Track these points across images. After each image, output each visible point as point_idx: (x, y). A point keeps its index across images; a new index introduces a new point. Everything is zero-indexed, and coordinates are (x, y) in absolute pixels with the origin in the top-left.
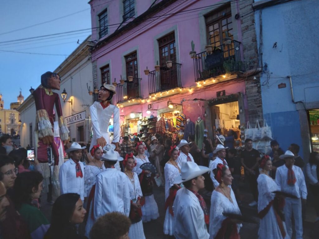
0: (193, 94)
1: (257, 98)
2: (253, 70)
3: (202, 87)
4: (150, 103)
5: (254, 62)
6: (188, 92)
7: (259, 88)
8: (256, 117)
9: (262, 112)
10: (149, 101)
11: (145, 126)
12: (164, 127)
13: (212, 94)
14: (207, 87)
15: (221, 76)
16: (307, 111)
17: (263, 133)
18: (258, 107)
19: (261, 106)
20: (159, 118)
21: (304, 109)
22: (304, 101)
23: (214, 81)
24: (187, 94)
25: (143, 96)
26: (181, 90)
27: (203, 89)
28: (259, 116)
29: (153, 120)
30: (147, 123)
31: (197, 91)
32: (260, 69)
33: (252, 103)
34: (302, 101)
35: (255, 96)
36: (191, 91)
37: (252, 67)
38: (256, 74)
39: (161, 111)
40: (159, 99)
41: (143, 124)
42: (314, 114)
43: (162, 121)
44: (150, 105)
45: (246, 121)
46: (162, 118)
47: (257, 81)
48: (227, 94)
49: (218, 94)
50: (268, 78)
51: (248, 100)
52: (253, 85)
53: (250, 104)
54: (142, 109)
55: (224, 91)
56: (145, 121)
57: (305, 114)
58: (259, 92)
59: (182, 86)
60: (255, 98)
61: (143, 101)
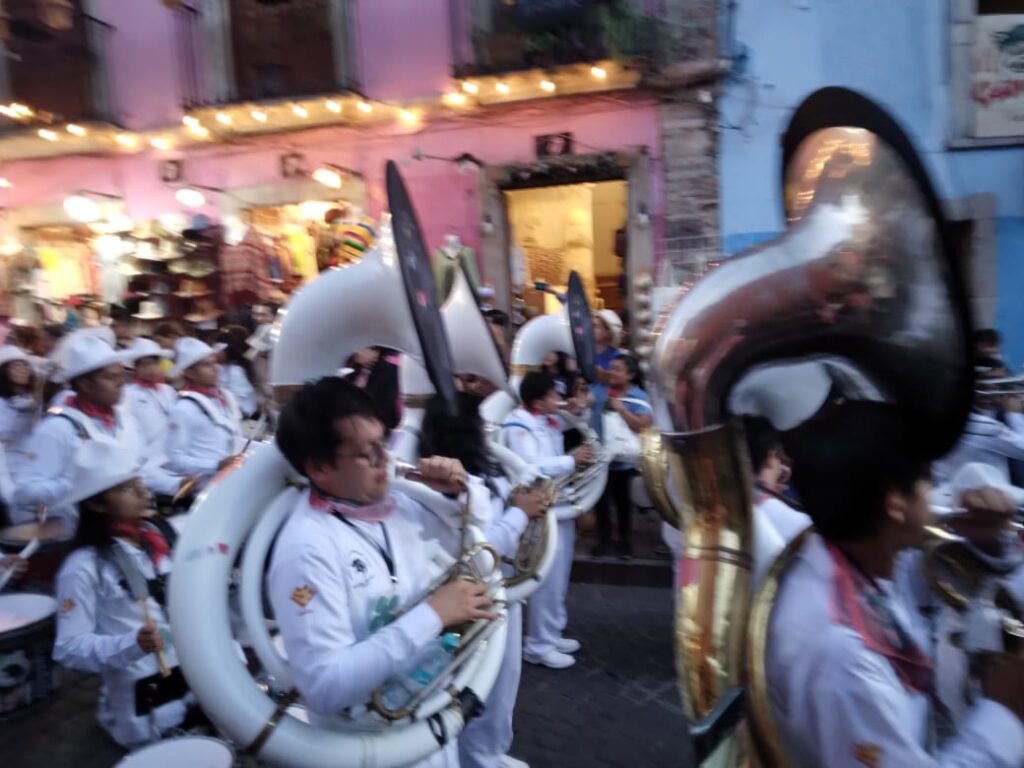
0: (419, 133)
1: (706, 177)
2: (702, 66)
3: (470, 108)
4: (177, 155)
5: (703, 33)
6: (390, 121)
7: (715, 136)
8: (695, 244)
9: (717, 227)
10: (164, 144)
11: (161, 266)
12: (261, 272)
13: (513, 144)
14: (488, 113)
18: (706, 207)
19: (713, 206)
20: (235, 232)
24: (388, 131)
25: (128, 115)
27: (473, 116)
28: (706, 242)
29: (203, 240)
30: (168, 251)
31: (439, 119)
32: (724, 64)
33: (684, 193)
35: (698, 166)
36: (410, 118)
37: (692, 53)
38: (708, 80)
39: (249, 196)
40: (231, 140)
41: (147, 252)
43: (250, 244)
44: (174, 162)
45: (657, 258)
46: (252, 233)
47: (711, 112)
48: (579, 150)
49: (542, 145)
50: (753, 103)
51: (667, 181)
52: (698, 122)
53: (674, 197)
55: (567, 139)
56: (154, 241)
58: (712, 153)
60: (694, 174)
61: (127, 141)
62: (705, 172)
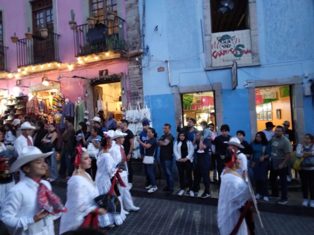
0: (72, 71)
1: (139, 80)
2: (135, 51)
3: (84, 64)
4: (19, 78)
5: (137, 43)
6: (67, 68)
7: (141, 69)
8: (137, 99)
9: (142, 94)
10: (17, 76)
11: (12, 107)
12: (37, 108)
13: (94, 73)
14: (89, 65)
15: (103, 53)
16: (181, 95)
17: (143, 114)
18: (139, 89)
19: (141, 88)
20: (31, 97)
21: (178, 92)
22: (179, 86)
23: (96, 58)
24: (65, 71)
25: (10, 69)
26: (58, 65)
27: (85, 66)
28: (140, 98)
29: (22, 99)
30: (14, 103)
31: (77, 67)
32: (142, 51)
33: (134, 85)
34: (177, 85)
35: (137, 77)
36: (71, 67)
37: (134, 48)
38: (138, 55)
39: (34, 88)
40: (31, 74)
41: (10, 103)
42: (187, 98)
43: (35, 101)
44: (20, 80)
45: (128, 103)
46: (35, 97)
47: (139, 63)
48: (109, 74)
49: (101, 73)
50: (149, 60)
51: (130, 82)
52: (135, 66)
53: (132, 86)
54: (8, 85)
55: (107, 71)
56: (12, 100)
57: (179, 97)
58: (141, 74)
59: (61, 60)
60: (137, 79)
61: (10, 76)
62: (139, 79)
